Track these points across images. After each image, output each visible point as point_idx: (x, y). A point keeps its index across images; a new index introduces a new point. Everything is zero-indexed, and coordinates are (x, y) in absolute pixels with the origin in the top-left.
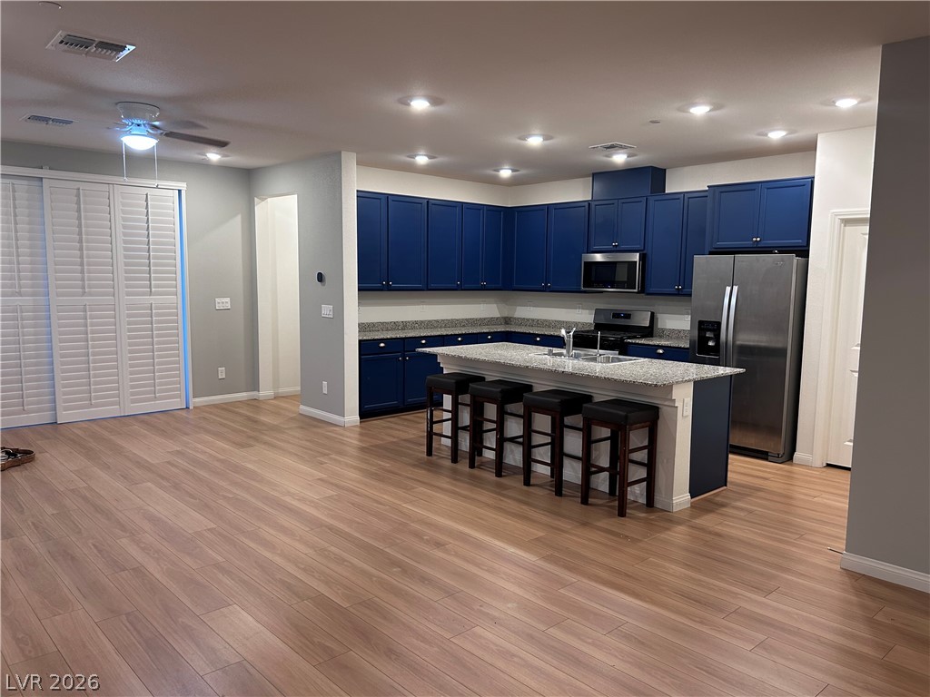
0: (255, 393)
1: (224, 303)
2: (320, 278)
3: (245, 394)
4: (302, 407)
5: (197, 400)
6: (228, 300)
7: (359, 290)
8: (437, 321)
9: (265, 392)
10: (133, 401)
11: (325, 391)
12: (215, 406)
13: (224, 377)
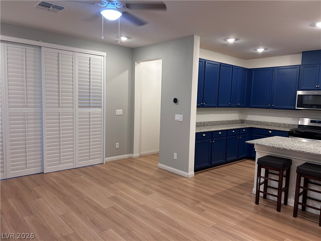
0: (131, 155)
1: (119, 112)
2: (175, 101)
3: (127, 155)
4: (159, 164)
5: (106, 159)
6: (121, 110)
7: (197, 107)
8: (216, 122)
9: (136, 154)
10: (80, 161)
11: (175, 158)
12: (114, 162)
13: (118, 147)
